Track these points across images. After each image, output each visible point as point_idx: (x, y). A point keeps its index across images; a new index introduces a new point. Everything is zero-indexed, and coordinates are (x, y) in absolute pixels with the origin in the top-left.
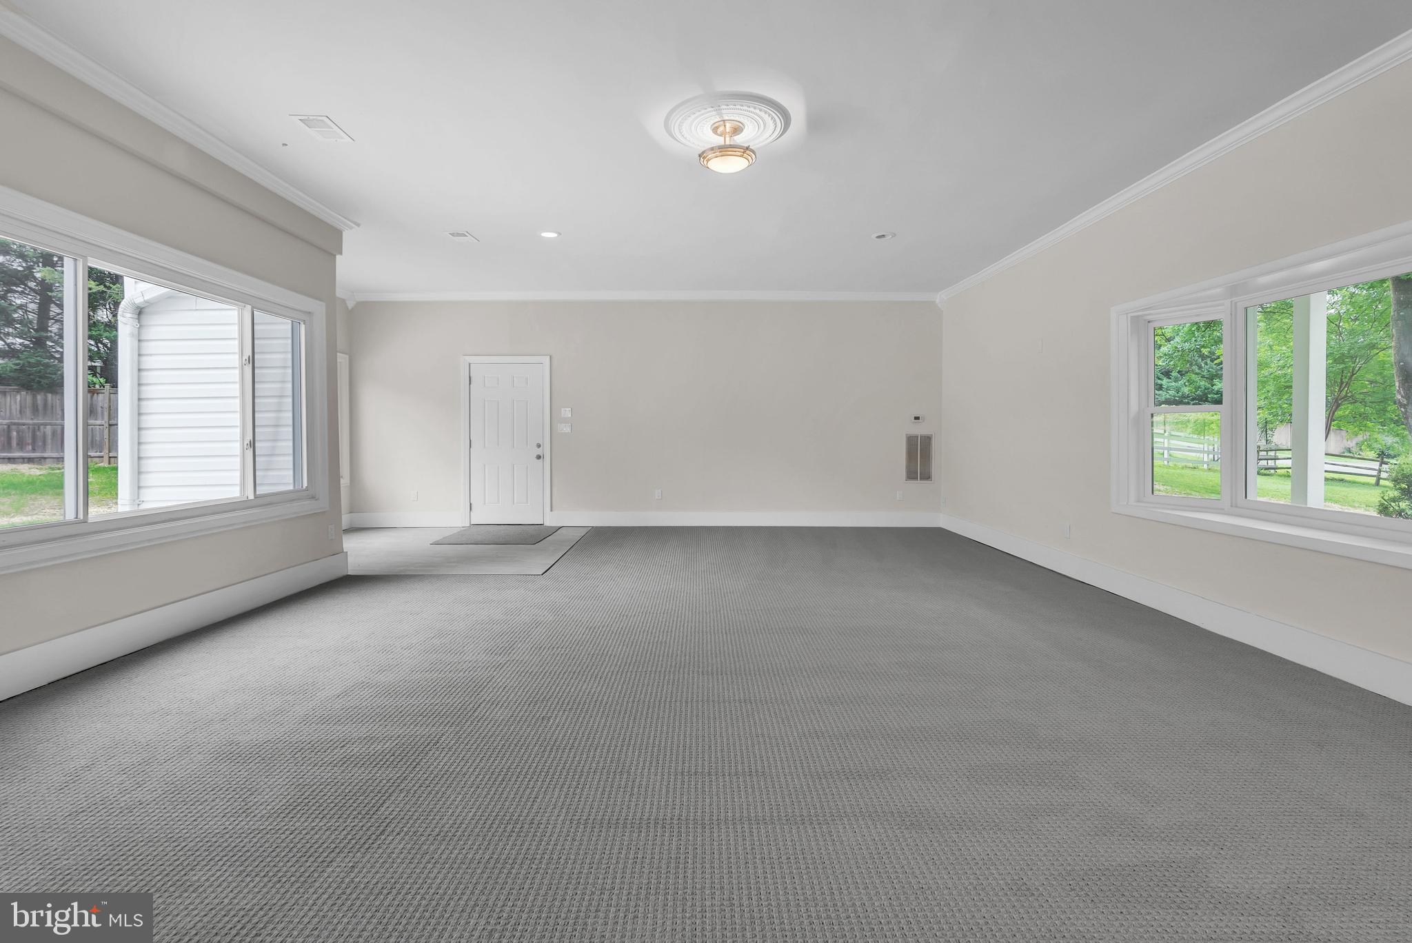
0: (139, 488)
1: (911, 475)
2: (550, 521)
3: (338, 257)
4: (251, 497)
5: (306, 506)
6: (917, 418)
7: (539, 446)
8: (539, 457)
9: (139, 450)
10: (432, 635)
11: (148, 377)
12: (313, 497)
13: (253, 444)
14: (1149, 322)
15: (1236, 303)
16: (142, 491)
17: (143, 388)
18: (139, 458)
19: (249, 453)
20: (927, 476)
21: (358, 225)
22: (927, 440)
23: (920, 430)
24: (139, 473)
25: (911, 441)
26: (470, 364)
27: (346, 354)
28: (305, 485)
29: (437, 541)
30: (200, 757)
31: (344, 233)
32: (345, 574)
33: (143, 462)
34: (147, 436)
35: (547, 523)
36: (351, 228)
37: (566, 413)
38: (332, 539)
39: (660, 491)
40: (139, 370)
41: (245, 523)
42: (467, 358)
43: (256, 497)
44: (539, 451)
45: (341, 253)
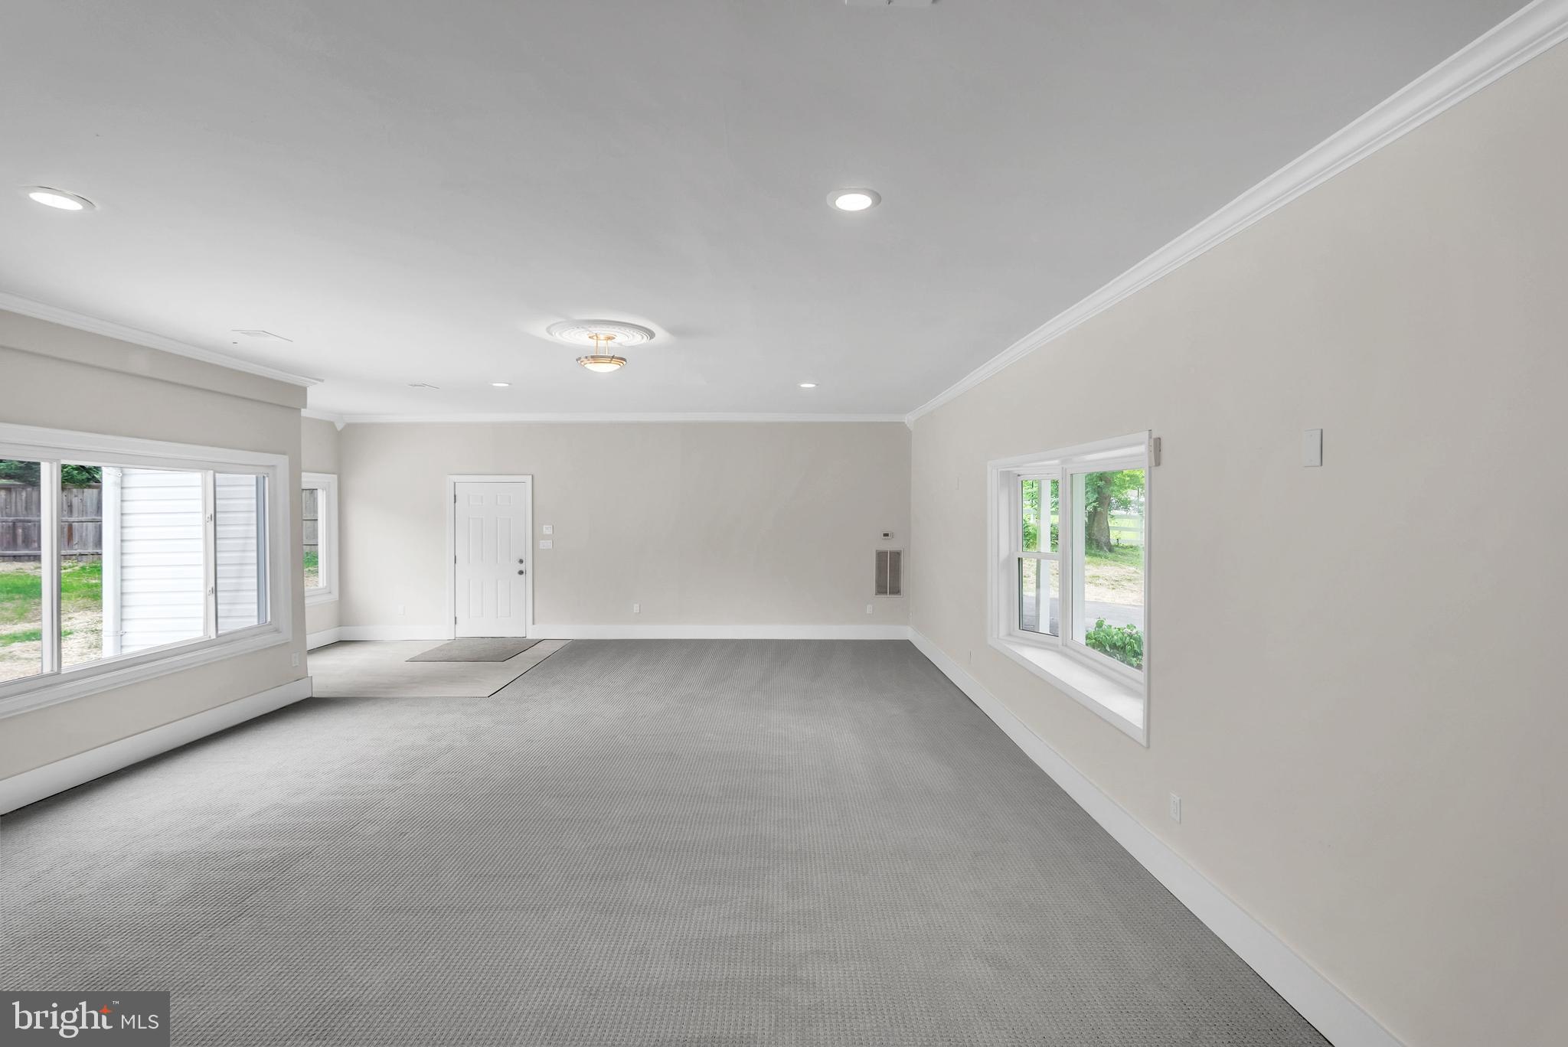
0: (122, 620)
1: (881, 589)
2: (532, 635)
3: (303, 410)
4: (213, 636)
5: (271, 639)
6: (886, 535)
7: (521, 561)
8: (521, 573)
9: (121, 586)
10: (354, 761)
11: (129, 520)
12: (277, 630)
13: (215, 591)
14: (1019, 475)
15: (1066, 469)
16: (125, 623)
17: (126, 531)
18: (122, 594)
19: (212, 598)
20: (896, 591)
21: (322, 381)
22: (896, 556)
23: (889, 546)
24: (122, 607)
25: (881, 556)
26: (455, 483)
27: (334, 473)
28: (269, 619)
29: (413, 658)
30: (131, 864)
31: (308, 389)
32: (309, 695)
33: (126, 597)
34: (129, 573)
35: (529, 637)
36: (315, 384)
37: (547, 530)
38: (296, 666)
39: (638, 605)
40: (122, 514)
41: (205, 661)
42: (451, 477)
43: (218, 636)
44: (522, 567)
45: (305, 406)
